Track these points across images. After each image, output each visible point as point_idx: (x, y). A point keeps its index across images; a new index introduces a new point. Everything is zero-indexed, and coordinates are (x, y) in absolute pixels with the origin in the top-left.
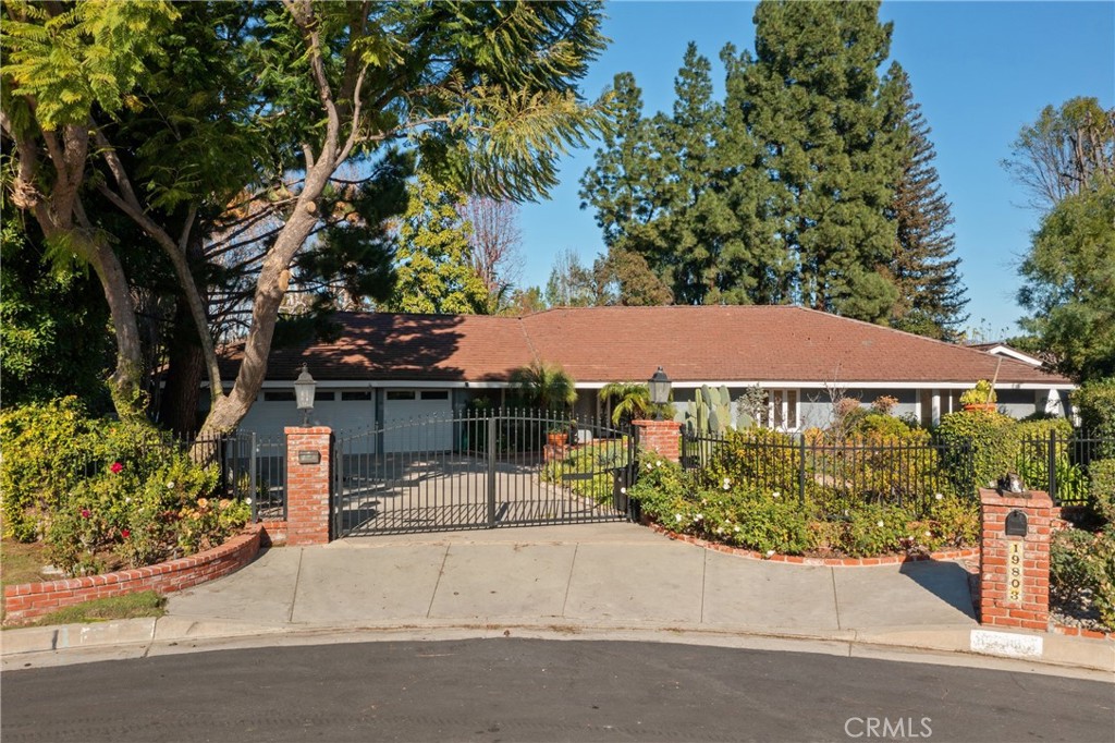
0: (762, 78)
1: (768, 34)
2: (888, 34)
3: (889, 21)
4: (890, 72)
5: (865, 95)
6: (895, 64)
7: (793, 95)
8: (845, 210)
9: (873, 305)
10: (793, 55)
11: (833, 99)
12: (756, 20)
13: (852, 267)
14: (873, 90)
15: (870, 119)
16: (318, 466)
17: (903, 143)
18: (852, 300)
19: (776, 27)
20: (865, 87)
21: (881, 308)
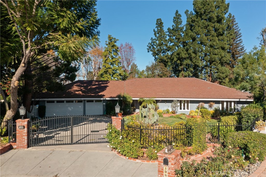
0: (195, 18)
1: (196, 8)
2: (228, 6)
3: (228, 3)
4: (228, 16)
5: (222, 22)
6: (230, 14)
7: (203, 22)
8: (216, 51)
9: (223, 75)
10: (203, 12)
11: (214, 23)
12: (193, 4)
13: (218, 65)
14: (224, 20)
15: (223, 28)
16: (24, 129)
17: (232, 34)
18: (218, 74)
19: (198, 6)
20: (221, 20)
21: (226, 76)
